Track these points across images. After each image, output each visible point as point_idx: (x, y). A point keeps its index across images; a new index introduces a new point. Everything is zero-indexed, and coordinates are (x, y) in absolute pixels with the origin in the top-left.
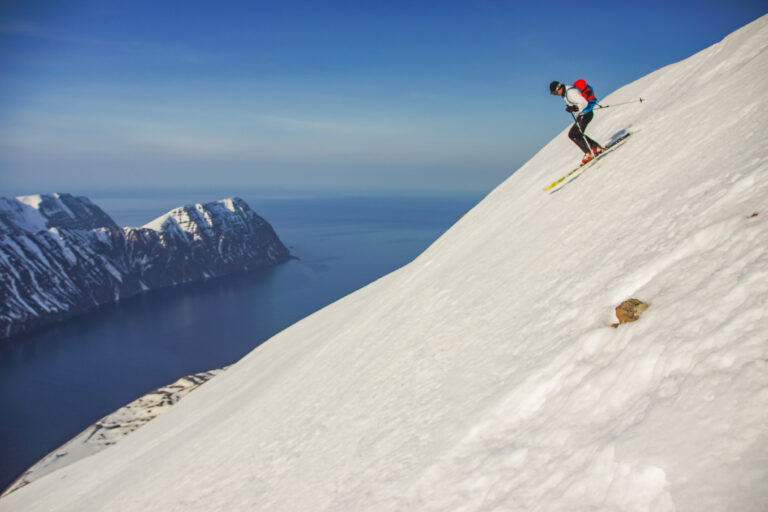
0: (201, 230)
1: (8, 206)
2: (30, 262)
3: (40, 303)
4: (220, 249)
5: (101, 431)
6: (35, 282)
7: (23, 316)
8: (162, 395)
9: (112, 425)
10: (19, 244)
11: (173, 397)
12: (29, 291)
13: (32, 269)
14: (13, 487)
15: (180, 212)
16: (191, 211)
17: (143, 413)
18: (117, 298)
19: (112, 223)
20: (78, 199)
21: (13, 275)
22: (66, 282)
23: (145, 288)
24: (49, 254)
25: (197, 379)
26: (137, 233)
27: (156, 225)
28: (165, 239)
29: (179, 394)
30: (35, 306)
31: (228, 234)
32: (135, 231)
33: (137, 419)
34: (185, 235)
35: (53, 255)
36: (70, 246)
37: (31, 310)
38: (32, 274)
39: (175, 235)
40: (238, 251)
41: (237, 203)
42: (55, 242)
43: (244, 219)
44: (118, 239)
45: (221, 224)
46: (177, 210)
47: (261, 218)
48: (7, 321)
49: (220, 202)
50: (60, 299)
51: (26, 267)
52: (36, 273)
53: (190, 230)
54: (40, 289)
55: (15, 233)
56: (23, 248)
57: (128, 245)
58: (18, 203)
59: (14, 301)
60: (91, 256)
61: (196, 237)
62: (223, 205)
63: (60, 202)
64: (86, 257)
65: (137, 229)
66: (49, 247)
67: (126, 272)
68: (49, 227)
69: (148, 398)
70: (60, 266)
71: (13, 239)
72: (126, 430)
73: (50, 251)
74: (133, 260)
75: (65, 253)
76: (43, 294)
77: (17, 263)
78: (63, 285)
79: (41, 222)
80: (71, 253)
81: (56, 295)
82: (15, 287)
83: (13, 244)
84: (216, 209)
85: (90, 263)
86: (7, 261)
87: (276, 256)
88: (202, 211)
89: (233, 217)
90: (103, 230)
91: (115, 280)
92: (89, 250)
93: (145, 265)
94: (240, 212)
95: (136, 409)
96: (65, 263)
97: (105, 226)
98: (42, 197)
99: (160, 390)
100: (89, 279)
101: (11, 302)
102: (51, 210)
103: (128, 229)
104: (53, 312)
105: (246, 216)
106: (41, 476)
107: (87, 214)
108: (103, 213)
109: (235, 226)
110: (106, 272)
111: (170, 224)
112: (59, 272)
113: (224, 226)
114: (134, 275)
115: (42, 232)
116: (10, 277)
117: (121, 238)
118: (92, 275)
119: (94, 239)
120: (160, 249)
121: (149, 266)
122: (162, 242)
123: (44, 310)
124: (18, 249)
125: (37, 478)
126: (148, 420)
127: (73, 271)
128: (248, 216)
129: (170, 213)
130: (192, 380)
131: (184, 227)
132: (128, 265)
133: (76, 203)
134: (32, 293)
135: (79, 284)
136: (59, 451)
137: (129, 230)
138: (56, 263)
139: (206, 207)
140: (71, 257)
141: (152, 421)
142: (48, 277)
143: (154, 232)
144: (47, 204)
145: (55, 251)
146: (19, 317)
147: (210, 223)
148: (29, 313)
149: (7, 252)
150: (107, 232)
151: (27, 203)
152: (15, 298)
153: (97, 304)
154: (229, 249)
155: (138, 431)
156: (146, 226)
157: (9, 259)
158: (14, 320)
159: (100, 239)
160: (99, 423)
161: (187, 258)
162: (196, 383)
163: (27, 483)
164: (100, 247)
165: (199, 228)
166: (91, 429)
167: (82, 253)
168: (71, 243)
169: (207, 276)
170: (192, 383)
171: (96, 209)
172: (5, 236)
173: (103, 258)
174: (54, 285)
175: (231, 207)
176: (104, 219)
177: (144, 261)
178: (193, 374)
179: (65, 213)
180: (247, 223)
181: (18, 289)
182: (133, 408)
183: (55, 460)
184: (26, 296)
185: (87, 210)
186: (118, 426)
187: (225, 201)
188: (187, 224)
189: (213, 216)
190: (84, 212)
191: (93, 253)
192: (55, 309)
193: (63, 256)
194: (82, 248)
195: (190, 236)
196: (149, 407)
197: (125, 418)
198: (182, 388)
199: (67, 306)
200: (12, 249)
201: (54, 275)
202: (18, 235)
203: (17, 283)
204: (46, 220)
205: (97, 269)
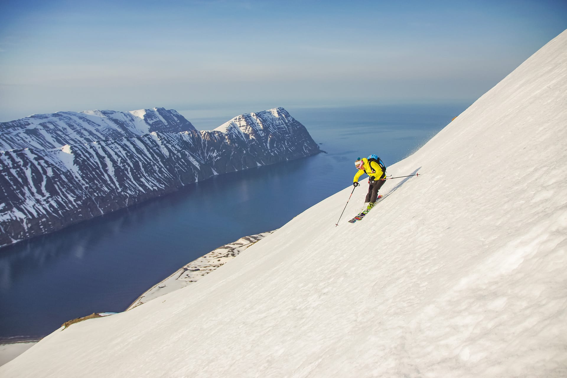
0: (255, 132)
1: (125, 117)
2: (139, 156)
3: (146, 184)
4: (268, 145)
5: (187, 272)
6: (143, 169)
7: (136, 193)
8: (228, 250)
9: (194, 269)
10: (132, 143)
11: (235, 251)
12: (139, 176)
13: (141, 160)
14: (134, 305)
15: (239, 119)
16: (247, 118)
17: (215, 262)
18: (197, 181)
19: (193, 128)
20: (169, 111)
21: (129, 165)
22: (163, 169)
23: (215, 173)
24: (151, 151)
25: (251, 239)
26: (211, 134)
27: (223, 129)
28: (229, 138)
29: (239, 249)
30: (143, 186)
31: (274, 134)
32: (208, 133)
33: (211, 265)
34: (243, 136)
35: (154, 150)
36: (165, 145)
37: (141, 189)
38: (140, 164)
39: (236, 136)
40: (282, 147)
41: (281, 111)
42: (155, 142)
43: (286, 123)
44: (196, 139)
45: (269, 126)
46: (238, 117)
47: (299, 123)
48: (126, 195)
49: (269, 111)
50: (159, 181)
51: (137, 159)
52: (143, 163)
53: (246, 132)
54: (146, 175)
55: (130, 136)
56: (135, 146)
57: (204, 143)
58: (130, 115)
59: (130, 183)
60: (179, 151)
61: (251, 137)
62: (270, 113)
63: (157, 113)
64: (176, 152)
65: (210, 132)
66: (151, 145)
67: (203, 162)
68: (151, 131)
69: (218, 251)
70: (158, 158)
71: (128, 140)
72: (203, 272)
73: (152, 148)
74: (207, 154)
75: (161, 149)
76: (148, 178)
77: (131, 157)
78: (161, 172)
79: (146, 128)
80: (165, 149)
81: (156, 179)
82: (130, 173)
83: (128, 144)
84: (266, 116)
85: (178, 156)
86: (125, 156)
87: (309, 150)
88: (255, 117)
89: (277, 122)
90: (187, 132)
91: (195, 168)
92: (177, 146)
93: (216, 157)
94: (283, 118)
95: (210, 259)
96: (162, 156)
97: (188, 130)
98: (146, 110)
99: (226, 246)
100: (178, 168)
101: (128, 183)
102: (152, 120)
103: (203, 132)
104: (154, 190)
105: (287, 121)
106: (149, 300)
107: (176, 122)
108: (186, 121)
109: (278, 128)
110: (189, 163)
111: (233, 127)
112: (158, 162)
113: (271, 129)
114: (207, 165)
115: (146, 135)
116: (127, 166)
117: (199, 138)
118: (179, 164)
119: (181, 138)
120: (225, 145)
121: (219, 158)
122: (227, 141)
123: (149, 188)
124: (131, 147)
125: (147, 301)
126: (218, 267)
127: (167, 161)
128: (289, 121)
129: (233, 120)
130: (248, 239)
131: (242, 130)
132: (204, 157)
133: (168, 115)
134: (141, 177)
135: (171, 170)
136: (160, 284)
138: (156, 156)
139: (258, 115)
140: (165, 152)
141: (220, 267)
142: (151, 166)
143: (222, 133)
144: (149, 115)
145: (155, 148)
146: (133, 193)
147: (261, 127)
148: (139, 191)
149: (125, 149)
150: (189, 134)
151: (136, 115)
152: (131, 181)
153: (183, 185)
154: (275, 145)
155: (211, 273)
156: (215, 130)
157: (126, 154)
158: (130, 195)
159: (185, 139)
160: (185, 267)
161: (245, 152)
162: (251, 241)
163: (142, 303)
164: (184, 144)
165: (253, 130)
166: (181, 271)
167: (173, 149)
168: (165, 142)
169: (259, 165)
170: (248, 242)
171: (181, 118)
172: (123, 138)
173: (187, 153)
174: (155, 172)
175: (276, 115)
176: (186, 125)
177: (215, 155)
179: (161, 121)
180: (287, 125)
181: (132, 175)
182: (208, 258)
183: (158, 290)
184: (137, 179)
185: (176, 119)
186: (199, 270)
187: (271, 110)
188: (244, 128)
189: (264, 121)
190: (174, 120)
191: (180, 149)
192: (156, 188)
193: (160, 151)
194: (173, 146)
195: (247, 136)
196: (219, 258)
197: (203, 264)
198: (242, 245)
199: (163, 186)
200: (128, 147)
201: (154, 164)
202: (131, 138)
203: (132, 170)
204: (149, 127)
205: (182, 160)
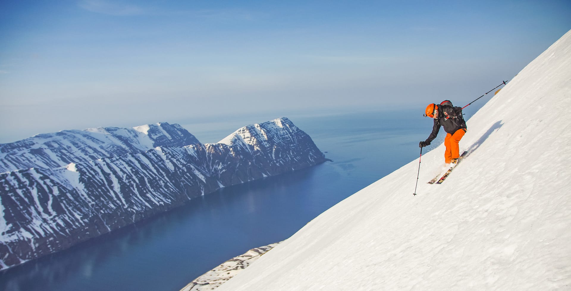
0: (259, 143)
1: (129, 133)
2: (145, 171)
3: (153, 199)
4: (273, 155)
5: (196, 287)
6: (148, 185)
7: (142, 208)
8: (237, 262)
9: (204, 283)
10: (137, 159)
11: (245, 263)
12: (145, 191)
13: (146, 176)
15: (244, 130)
16: (251, 129)
17: (225, 275)
18: (203, 194)
19: (197, 141)
20: (173, 126)
21: (135, 181)
22: (168, 184)
23: (222, 186)
24: (156, 166)
25: (260, 251)
26: (215, 147)
27: (227, 141)
28: (234, 150)
29: (249, 261)
30: (149, 201)
31: (279, 144)
32: (213, 146)
33: (220, 279)
34: (248, 147)
35: (159, 165)
36: (169, 159)
37: (147, 204)
38: (146, 179)
39: (241, 148)
40: (287, 157)
41: (285, 121)
42: (160, 157)
43: (290, 133)
44: (201, 152)
45: (274, 137)
46: (242, 129)
47: (303, 132)
48: (132, 211)
49: (272, 121)
50: (165, 196)
51: (142, 175)
52: (149, 179)
53: (250, 144)
54: (152, 190)
55: (134, 152)
56: (139, 162)
57: (209, 156)
58: (134, 131)
59: (136, 198)
60: (184, 165)
61: (256, 148)
62: (274, 123)
63: (161, 128)
64: (181, 166)
65: (214, 144)
66: (156, 161)
67: (208, 175)
68: (155, 146)
69: (227, 264)
70: (163, 173)
71: (133, 156)
72: (213, 286)
73: (156, 163)
74: (213, 167)
75: (166, 164)
76: (154, 193)
77: (137, 173)
78: (166, 186)
79: (150, 143)
80: (170, 163)
81: (162, 194)
82: (136, 189)
83: (133, 160)
84: (270, 126)
85: (183, 170)
86: (130, 172)
87: (315, 159)
88: (259, 128)
89: (282, 132)
90: (191, 146)
91: (201, 181)
92: (182, 161)
93: (221, 170)
94: (287, 128)
95: (219, 272)
96: (167, 170)
97: (192, 144)
98: (150, 126)
99: (235, 258)
100: (183, 182)
101: (134, 199)
102: (156, 135)
103: (207, 145)
104: (161, 205)
105: (291, 131)
107: (180, 136)
108: (191, 135)
109: (283, 139)
110: (195, 176)
111: (237, 139)
112: (163, 177)
113: (276, 139)
114: (213, 178)
115: (151, 151)
116: (132, 182)
117: (204, 151)
118: (185, 178)
119: (185, 153)
120: (230, 157)
121: (224, 170)
122: (232, 153)
123: (155, 203)
124: (136, 163)
126: (228, 279)
127: (172, 176)
128: (293, 130)
129: (237, 132)
130: (257, 251)
131: (247, 141)
132: (209, 170)
133: (172, 129)
134: (147, 193)
135: (176, 185)
137: (209, 145)
138: (161, 171)
139: (262, 126)
140: (170, 166)
141: (230, 279)
142: (156, 181)
143: (226, 145)
144: (153, 130)
145: (160, 163)
146: (140, 209)
147: (266, 137)
148: (146, 206)
149: (130, 166)
150: (194, 148)
151: (140, 131)
153: (190, 199)
154: (280, 156)
155: (221, 286)
156: (219, 142)
157: (131, 170)
158: (137, 211)
159: (189, 153)
160: (194, 281)
161: (250, 163)
162: (260, 253)
164: (189, 158)
165: (258, 141)
166: (190, 285)
167: (178, 163)
168: (170, 157)
169: (265, 176)
170: (257, 254)
171: (185, 132)
172: (128, 154)
173: (192, 166)
174: (161, 187)
175: (280, 125)
176: (190, 139)
177: (220, 167)
178: (257, 247)
179: (165, 136)
180: (291, 135)
181: (138, 191)
182: (217, 271)
184: (143, 195)
185: (180, 133)
186: (208, 283)
187: (275, 120)
188: (249, 139)
189: (268, 132)
190: (178, 135)
191: (185, 163)
192: (162, 203)
193: (165, 166)
194: (178, 160)
195: (252, 147)
196: (228, 271)
197: (212, 278)
198: (250, 257)
199: (170, 201)
200: (133, 163)
201: (160, 179)
202: (136, 154)
203: (137, 186)
204: (153, 142)
205: (188, 174)
